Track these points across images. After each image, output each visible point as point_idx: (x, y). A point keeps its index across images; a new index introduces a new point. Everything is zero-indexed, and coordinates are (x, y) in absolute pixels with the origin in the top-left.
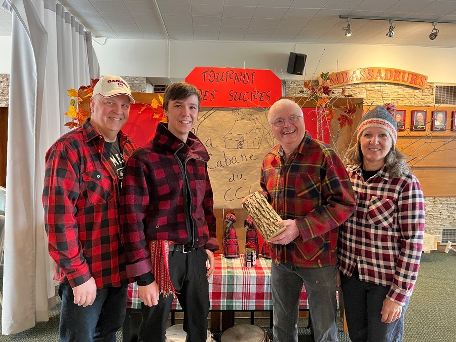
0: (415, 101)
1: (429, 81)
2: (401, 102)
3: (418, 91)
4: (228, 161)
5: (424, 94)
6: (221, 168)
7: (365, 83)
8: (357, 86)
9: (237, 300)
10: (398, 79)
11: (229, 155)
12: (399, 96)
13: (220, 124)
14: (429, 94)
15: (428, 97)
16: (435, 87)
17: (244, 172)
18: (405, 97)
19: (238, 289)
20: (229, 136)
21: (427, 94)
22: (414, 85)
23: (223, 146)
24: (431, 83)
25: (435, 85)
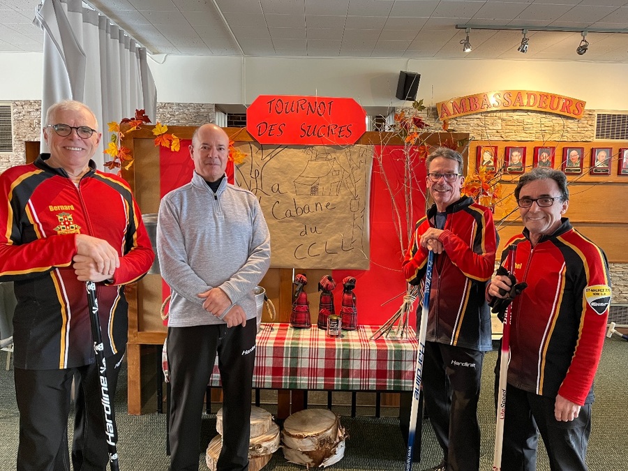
0: (568, 135)
1: (587, 107)
2: (549, 136)
3: (572, 121)
4: (299, 210)
5: (580, 125)
6: (291, 219)
7: (501, 111)
8: (489, 115)
9: (302, 378)
10: (544, 105)
11: (301, 203)
12: (546, 128)
13: (289, 164)
14: (588, 126)
15: (585, 129)
16: (596, 115)
17: (319, 223)
18: (553, 130)
19: (304, 364)
20: (301, 180)
21: (584, 125)
22: (566, 114)
23: (292, 192)
24: (590, 111)
25: (596, 114)
